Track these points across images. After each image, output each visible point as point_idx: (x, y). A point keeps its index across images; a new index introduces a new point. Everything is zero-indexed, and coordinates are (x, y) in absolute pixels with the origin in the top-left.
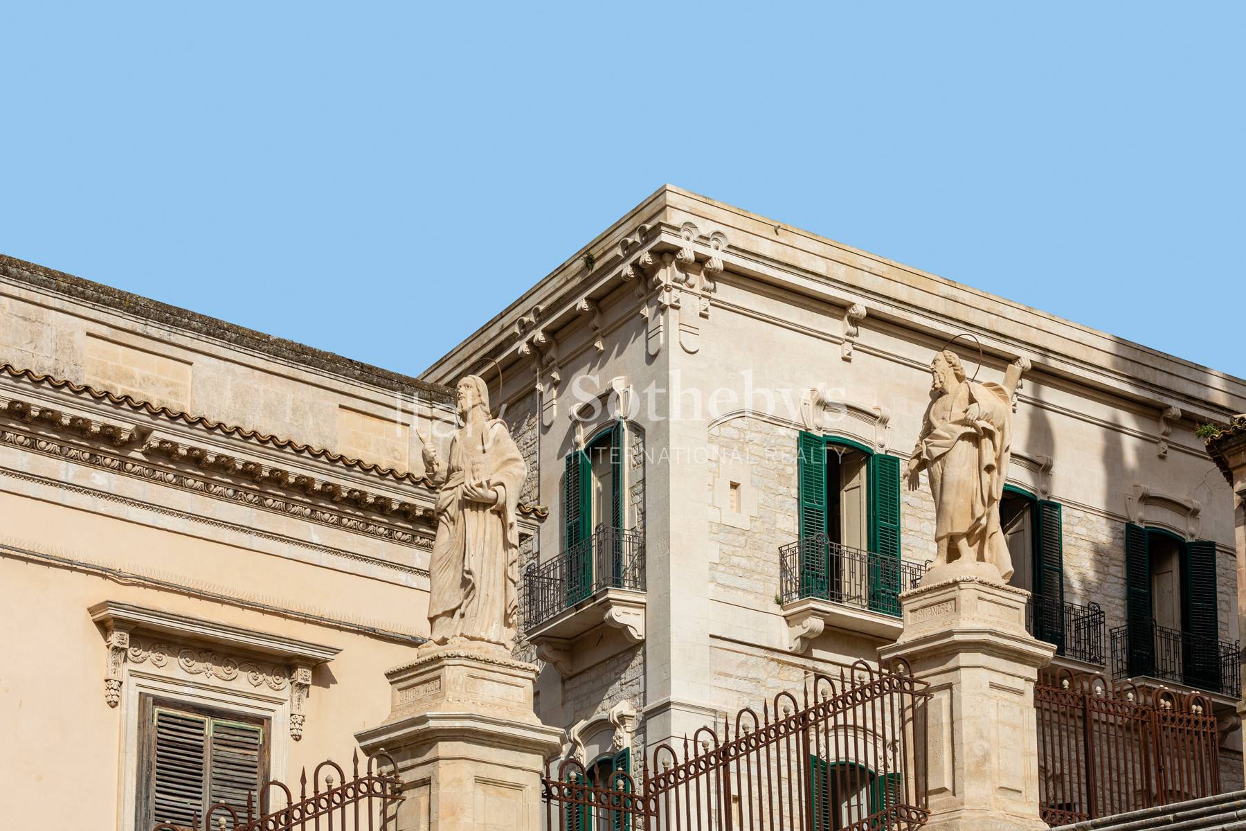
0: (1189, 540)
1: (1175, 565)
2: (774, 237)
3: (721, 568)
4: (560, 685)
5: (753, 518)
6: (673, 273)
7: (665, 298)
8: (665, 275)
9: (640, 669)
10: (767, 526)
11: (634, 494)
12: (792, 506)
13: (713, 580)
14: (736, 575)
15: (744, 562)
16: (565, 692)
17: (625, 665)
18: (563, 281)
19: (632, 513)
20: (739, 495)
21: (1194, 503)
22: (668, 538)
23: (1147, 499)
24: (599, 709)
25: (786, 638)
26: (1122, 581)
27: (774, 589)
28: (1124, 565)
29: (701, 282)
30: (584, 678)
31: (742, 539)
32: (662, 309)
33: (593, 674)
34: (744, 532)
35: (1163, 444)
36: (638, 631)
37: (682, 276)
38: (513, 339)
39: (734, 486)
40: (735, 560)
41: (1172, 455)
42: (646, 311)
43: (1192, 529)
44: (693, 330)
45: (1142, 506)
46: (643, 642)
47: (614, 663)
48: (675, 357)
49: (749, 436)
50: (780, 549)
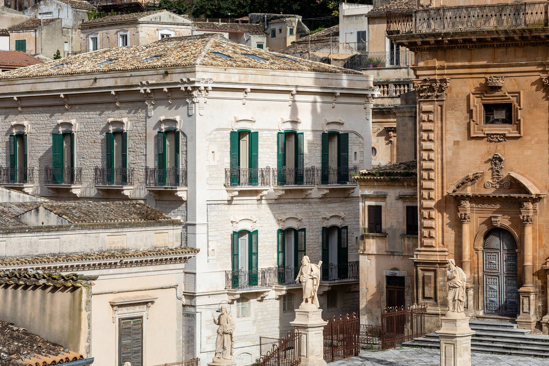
0: (341, 133)
1: (336, 140)
2: (225, 72)
3: (209, 179)
4: (155, 201)
5: (218, 161)
6: (197, 93)
7: (195, 100)
8: (195, 93)
9: (185, 209)
10: (222, 162)
11: (182, 154)
12: (228, 154)
13: (207, 183)
14: (213, 180)
15: (215, 176)
16: (156, 203)
17: (179, 205)
18: (156, 73)
19: (182, 159)
20: (214, 155)
21: (343, 121)
22: (195, 173)
23: (328, 124)
24: (170, 214)
25: (226, 196)
26: (320, 151)
27: (223, 181)
28: (321, 146)
29: (205, 93)
30: (164, 202)
31: (215, 168)
32: (194, 103)
33: (167, 202)
34: (215, 166)
35: (334, 103)
36: (185, 199)
37: (199, 93)
38: (137, 86)
39: (213, 152)
40: (213, 175)
41: (337, 105)
42: (188, 100)
43: (342, 129)
44: (203, 108)
45: (327, 126)
46: (186, 201)
47: (175, 202)
48: (198, 117)
49: (217, 136)
50: (225, 169)
